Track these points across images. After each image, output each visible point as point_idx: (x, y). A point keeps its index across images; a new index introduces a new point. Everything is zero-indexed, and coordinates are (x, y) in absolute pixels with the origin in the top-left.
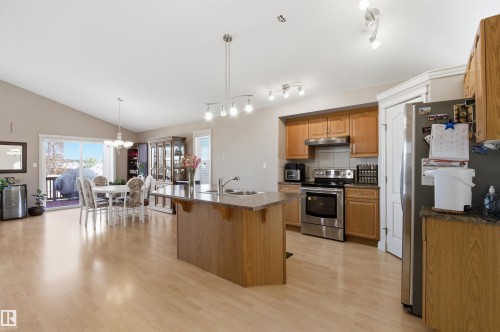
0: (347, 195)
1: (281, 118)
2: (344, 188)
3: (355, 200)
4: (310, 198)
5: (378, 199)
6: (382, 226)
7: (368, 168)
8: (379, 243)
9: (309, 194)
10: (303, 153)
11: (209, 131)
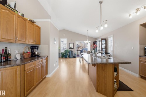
1: (141, 25)
11: (112, 35)
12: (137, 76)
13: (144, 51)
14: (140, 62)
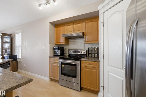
0: (82, 65)
1: (51, 23)
2: (80, 60)
3: (86, 67)
4: (63, 66)
5: (99, 68)
6: (101, 85)
7: (93, 49)
8: (99, 94)
9: (62, 63)
10: (62, 41)
11: (21, 31)
12: (48, 79)
13: (53, 51)
14: (50, 63)
